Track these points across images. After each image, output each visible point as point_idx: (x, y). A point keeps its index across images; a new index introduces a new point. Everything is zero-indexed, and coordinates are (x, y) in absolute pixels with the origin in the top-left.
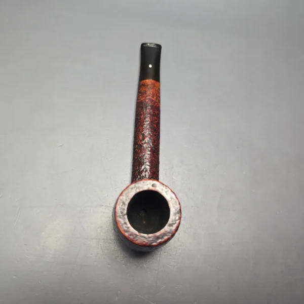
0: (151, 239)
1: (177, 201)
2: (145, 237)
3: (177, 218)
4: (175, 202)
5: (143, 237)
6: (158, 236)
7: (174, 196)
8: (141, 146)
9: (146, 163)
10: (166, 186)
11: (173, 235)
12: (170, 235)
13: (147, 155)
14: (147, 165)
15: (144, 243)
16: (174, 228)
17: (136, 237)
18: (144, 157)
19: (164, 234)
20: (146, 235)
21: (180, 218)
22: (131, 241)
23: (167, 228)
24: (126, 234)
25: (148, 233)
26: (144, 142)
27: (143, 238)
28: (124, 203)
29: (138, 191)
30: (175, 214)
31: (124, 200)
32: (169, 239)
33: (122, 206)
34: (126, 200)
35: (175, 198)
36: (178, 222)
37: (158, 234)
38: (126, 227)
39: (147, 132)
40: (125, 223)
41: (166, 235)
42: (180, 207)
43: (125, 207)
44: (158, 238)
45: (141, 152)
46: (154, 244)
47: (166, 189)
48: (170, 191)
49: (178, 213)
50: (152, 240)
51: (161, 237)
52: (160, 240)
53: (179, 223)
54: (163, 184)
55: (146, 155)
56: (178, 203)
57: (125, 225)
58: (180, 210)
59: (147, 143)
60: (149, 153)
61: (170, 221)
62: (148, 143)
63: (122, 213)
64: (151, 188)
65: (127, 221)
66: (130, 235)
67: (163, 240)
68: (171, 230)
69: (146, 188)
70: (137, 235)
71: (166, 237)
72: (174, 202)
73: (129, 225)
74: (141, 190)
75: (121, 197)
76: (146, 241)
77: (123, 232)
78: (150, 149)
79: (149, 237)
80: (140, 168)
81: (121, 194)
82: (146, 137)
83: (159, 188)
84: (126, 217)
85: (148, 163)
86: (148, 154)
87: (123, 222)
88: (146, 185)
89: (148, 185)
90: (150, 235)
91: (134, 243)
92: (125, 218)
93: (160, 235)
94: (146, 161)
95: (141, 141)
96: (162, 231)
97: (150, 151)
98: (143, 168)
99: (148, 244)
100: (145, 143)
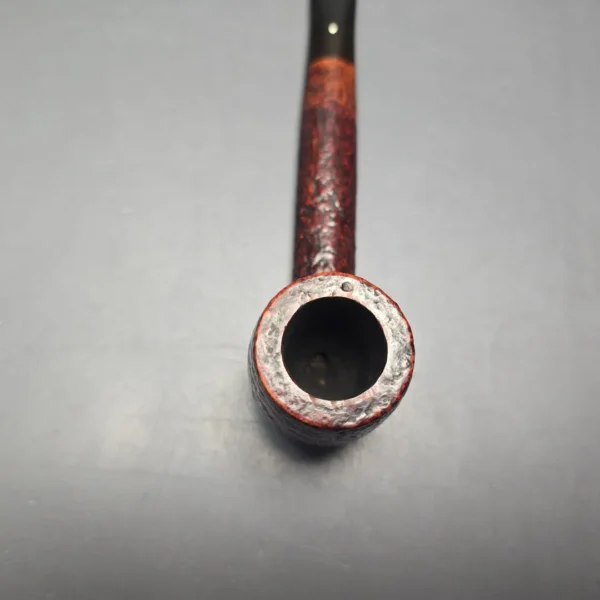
0: (341, 412)
1: (404, 323)
2: (326, 409)
3: (404, 363)
4: (400, 325)
5: (322, 406)
6: (359, 405)
7: (395, 311)
8: (313, 209)
9: (325, 246)
10: (376, 288)
11: (395, 404)
12: (389, 403)
13: (327, 228)
14: (329, 252)
15: (325, 421)
16: (396, 387)
17: (305, 406)
18: (321, 235)
19: (373, 402)
20: (328, 403)
21: (411, 364)
22: (292, 417)
23: (378, 388)
24: (282, 400)
25: (333, 398)
26: (319, 199)
27: (321, 410)
28: (274, 328)
29: (308, 299)
30: (399, 356)
31: (275, 320)
32: (385, 414)
33: (270, 334)
34: (280, 320)
35: (399, 317)
36: (406, 372)
37: (357, 400)
38: (280, 383)
39: (326, 177)
40: (279, 374)
41: (379, 404)
42: (412, 337)
43: (277, 336)
44: (358, 410)
45: (314, 223)
46: (350, 423)
47: (376, 294)
48: (385, 299)
49: (406, 350)
50: (346, 415)
51: (365, 407)
52: (363, 415)
53: (410, 375)
54: (369, 285)
55: (325, 230)
56: (405, 327)
57: (279, 380)
58: (412, 344)
59: (327, 202)
60: (332, 224)
61: (387, 372)
62: (330, 201)
63: (270, 350)
64: (341, 294)
65: (283, 369)
66: (292, 403)
67: (371, 415)
68: (389, 391)
69: (327, 294)
70: (306, 403)
71: (378, 409)
72: (395, 327)
73: (288, 379)
74: (316, 297)
75: (268, 315)
76: (330, 418)
77: (274, 395)
78: (333, 215)
79: (337, 409)
80: (310, 261)
81: (268, 308)
82: (324, 187)
83: (359, 295)
84: (280, 359)
85: (329, 248)
86: (331, 228)
87: (273, 373)
88: (327, 286)
89: (331, 285)
90: (339, 403)
91: (300, 421)
92: (278, 363)
93: (364, 403)
94: (324, 242)
95: (313, 198)
96: (368, 394)
97: (335, 220)
98: (318, 258)
99: (335, 423)
100: (323, 201)
